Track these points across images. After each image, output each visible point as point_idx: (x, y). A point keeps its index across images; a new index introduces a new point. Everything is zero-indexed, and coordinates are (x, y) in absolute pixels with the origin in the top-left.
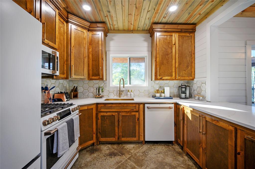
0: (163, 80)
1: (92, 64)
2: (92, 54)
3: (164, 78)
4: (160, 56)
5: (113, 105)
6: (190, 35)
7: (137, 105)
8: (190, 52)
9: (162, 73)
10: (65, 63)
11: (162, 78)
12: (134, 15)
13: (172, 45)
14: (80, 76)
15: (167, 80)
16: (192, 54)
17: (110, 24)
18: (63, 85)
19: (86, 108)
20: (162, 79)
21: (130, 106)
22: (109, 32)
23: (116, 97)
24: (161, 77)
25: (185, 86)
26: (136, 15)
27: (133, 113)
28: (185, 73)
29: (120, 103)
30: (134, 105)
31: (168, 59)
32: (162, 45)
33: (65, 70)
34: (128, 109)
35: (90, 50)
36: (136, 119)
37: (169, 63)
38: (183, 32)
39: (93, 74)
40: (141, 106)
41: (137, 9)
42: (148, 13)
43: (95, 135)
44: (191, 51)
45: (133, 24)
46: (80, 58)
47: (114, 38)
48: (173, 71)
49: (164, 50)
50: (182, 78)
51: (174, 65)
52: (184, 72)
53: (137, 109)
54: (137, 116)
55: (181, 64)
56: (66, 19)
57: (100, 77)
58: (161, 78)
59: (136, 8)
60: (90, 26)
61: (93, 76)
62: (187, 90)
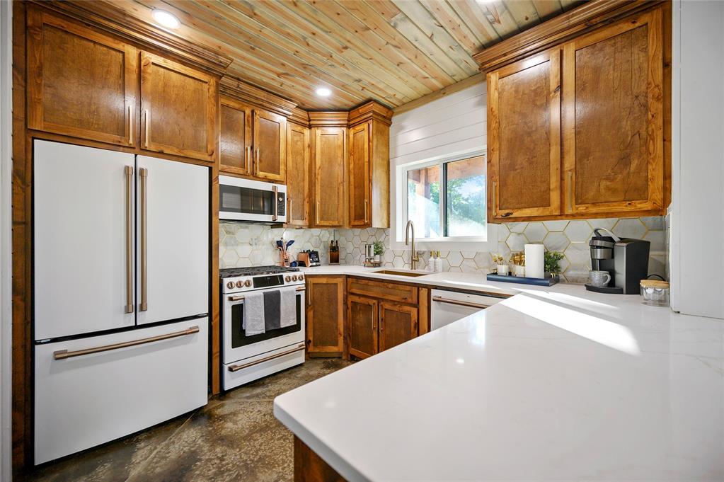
0: (516, 219)
1: (355, 195)
2: (355, 175)
3: (516, 214)
4: (504, 143)
5: (371, 283)
6: (638, 24)
7: (415, 289)
8: (637, 97)
9: (511, 197)
10: (306, 200)
11: (512, 214)
12: (409, 61)
13: (550, 93)
14: (331, 222)
15: (529, 219)
16: (650, 101)
17: (384, 98)
18: (320, 239)
19: (324, 281)
20: (510, 216)
21: (401, 288)
22: (393, 113)
23: (407, 269)
24: (507, 211)
25: (610, 239)
26: (413, 58)
27: (406, 308)
28: (608, 188)
29: (383, 281)
30: (408, 288)
31: (534, 149)
32: (510, 107)
33: (305, 213)
34: (397, 295)
35: (352, 166)
36: (413, 325)
37: (534, 159)
38: (600, 25)
39: (355, 216)
40: (424, 292)
41: (399, 48)
42: (434, 40)
43: (342, 337)
44: (643, 87)
45: (427, 75)
46: (331, 187)
47: (405, 123)
48: (551, 187)
49: (516, 122)
50: (593, 210)
51: (554, 166)
52: (604, 183)
53: (414, 300)
54: (414, 318)
55: (589, 156)
56: (308, 123)
57: (364, 222)
58: (508, 214)
59: (396, 47)
60: (349, 117)
61: (355, 219)
62: (616, 258)
